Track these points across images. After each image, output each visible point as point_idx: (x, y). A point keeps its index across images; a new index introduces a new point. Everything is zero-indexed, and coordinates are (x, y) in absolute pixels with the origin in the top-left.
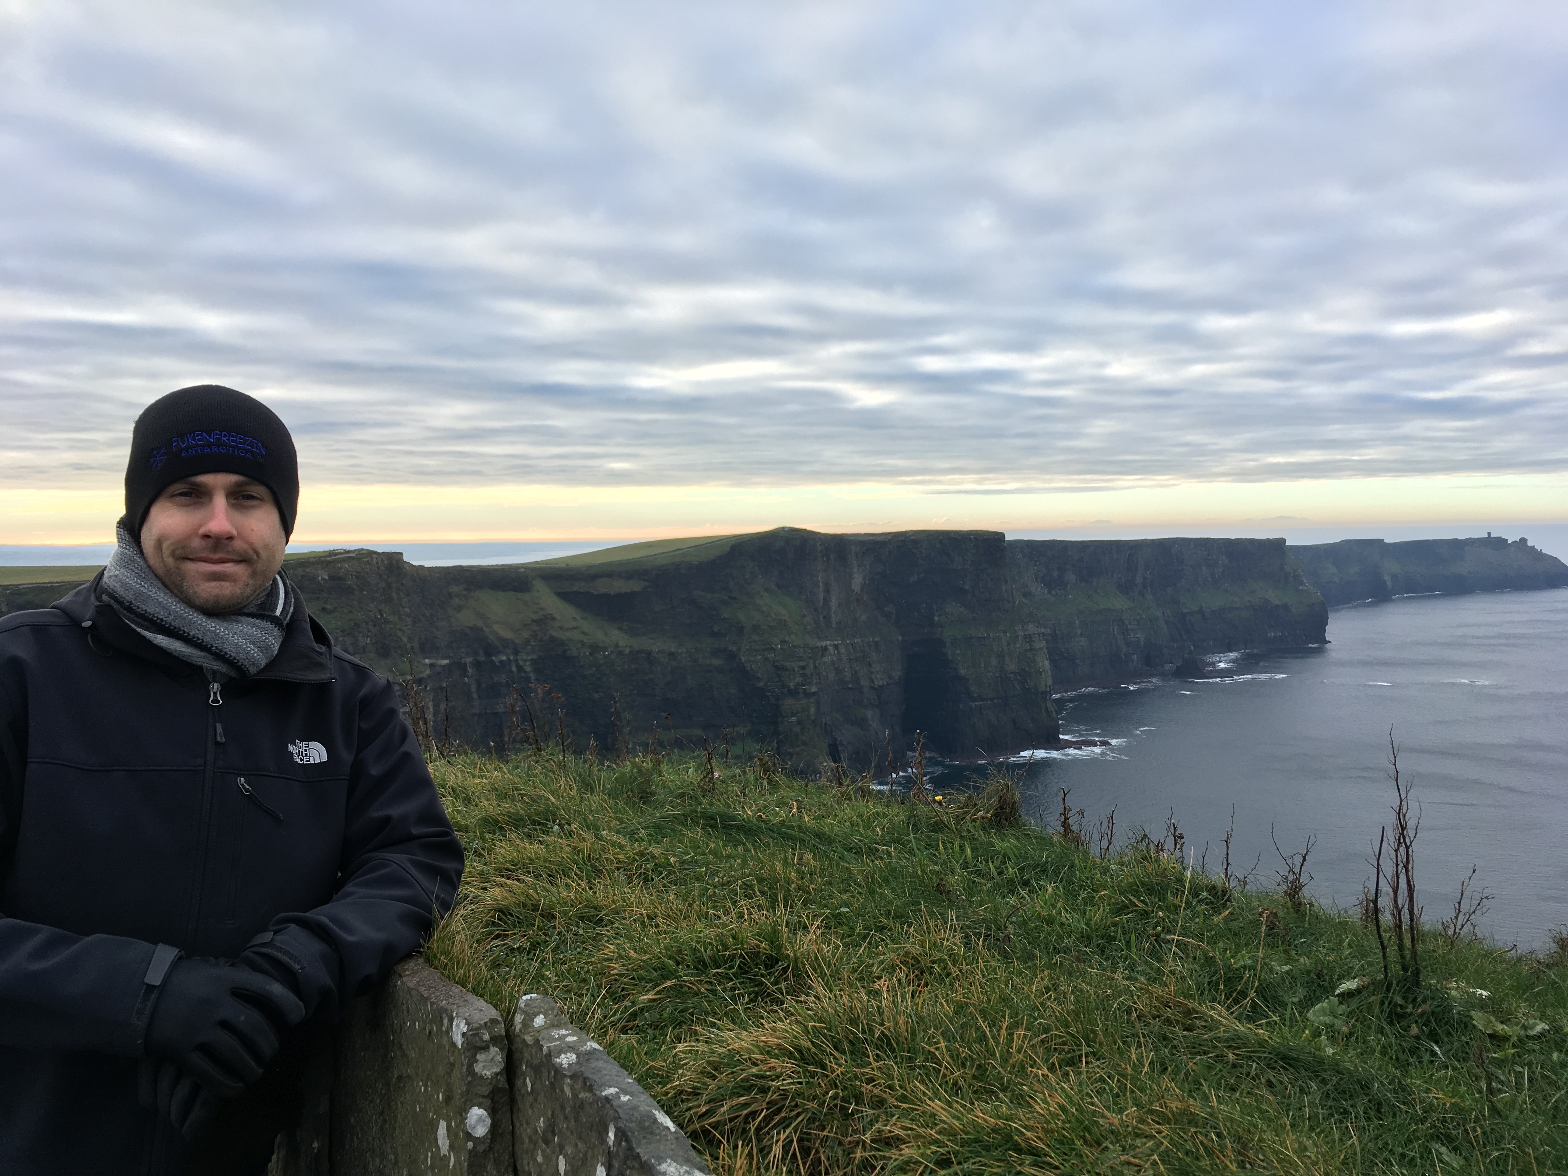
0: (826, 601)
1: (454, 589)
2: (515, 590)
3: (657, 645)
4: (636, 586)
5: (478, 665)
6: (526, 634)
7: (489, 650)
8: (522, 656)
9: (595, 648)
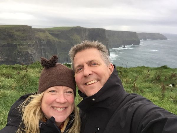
0: (83, 36)
1: (35, 31)
2: (44, 32)
3: (62, 41)
4: (59, 33)
5: (39, 42)
6: (45, 38)
7: (40, 40)
8: (44, 41)
9: (54, 41)
